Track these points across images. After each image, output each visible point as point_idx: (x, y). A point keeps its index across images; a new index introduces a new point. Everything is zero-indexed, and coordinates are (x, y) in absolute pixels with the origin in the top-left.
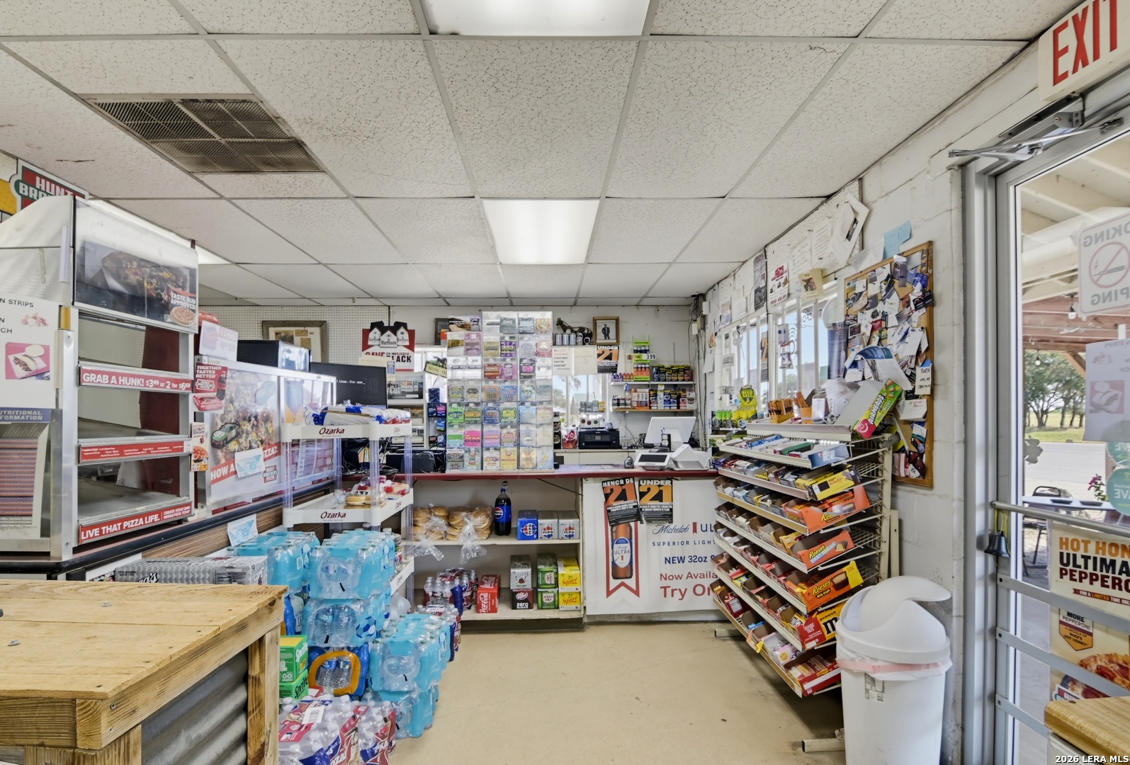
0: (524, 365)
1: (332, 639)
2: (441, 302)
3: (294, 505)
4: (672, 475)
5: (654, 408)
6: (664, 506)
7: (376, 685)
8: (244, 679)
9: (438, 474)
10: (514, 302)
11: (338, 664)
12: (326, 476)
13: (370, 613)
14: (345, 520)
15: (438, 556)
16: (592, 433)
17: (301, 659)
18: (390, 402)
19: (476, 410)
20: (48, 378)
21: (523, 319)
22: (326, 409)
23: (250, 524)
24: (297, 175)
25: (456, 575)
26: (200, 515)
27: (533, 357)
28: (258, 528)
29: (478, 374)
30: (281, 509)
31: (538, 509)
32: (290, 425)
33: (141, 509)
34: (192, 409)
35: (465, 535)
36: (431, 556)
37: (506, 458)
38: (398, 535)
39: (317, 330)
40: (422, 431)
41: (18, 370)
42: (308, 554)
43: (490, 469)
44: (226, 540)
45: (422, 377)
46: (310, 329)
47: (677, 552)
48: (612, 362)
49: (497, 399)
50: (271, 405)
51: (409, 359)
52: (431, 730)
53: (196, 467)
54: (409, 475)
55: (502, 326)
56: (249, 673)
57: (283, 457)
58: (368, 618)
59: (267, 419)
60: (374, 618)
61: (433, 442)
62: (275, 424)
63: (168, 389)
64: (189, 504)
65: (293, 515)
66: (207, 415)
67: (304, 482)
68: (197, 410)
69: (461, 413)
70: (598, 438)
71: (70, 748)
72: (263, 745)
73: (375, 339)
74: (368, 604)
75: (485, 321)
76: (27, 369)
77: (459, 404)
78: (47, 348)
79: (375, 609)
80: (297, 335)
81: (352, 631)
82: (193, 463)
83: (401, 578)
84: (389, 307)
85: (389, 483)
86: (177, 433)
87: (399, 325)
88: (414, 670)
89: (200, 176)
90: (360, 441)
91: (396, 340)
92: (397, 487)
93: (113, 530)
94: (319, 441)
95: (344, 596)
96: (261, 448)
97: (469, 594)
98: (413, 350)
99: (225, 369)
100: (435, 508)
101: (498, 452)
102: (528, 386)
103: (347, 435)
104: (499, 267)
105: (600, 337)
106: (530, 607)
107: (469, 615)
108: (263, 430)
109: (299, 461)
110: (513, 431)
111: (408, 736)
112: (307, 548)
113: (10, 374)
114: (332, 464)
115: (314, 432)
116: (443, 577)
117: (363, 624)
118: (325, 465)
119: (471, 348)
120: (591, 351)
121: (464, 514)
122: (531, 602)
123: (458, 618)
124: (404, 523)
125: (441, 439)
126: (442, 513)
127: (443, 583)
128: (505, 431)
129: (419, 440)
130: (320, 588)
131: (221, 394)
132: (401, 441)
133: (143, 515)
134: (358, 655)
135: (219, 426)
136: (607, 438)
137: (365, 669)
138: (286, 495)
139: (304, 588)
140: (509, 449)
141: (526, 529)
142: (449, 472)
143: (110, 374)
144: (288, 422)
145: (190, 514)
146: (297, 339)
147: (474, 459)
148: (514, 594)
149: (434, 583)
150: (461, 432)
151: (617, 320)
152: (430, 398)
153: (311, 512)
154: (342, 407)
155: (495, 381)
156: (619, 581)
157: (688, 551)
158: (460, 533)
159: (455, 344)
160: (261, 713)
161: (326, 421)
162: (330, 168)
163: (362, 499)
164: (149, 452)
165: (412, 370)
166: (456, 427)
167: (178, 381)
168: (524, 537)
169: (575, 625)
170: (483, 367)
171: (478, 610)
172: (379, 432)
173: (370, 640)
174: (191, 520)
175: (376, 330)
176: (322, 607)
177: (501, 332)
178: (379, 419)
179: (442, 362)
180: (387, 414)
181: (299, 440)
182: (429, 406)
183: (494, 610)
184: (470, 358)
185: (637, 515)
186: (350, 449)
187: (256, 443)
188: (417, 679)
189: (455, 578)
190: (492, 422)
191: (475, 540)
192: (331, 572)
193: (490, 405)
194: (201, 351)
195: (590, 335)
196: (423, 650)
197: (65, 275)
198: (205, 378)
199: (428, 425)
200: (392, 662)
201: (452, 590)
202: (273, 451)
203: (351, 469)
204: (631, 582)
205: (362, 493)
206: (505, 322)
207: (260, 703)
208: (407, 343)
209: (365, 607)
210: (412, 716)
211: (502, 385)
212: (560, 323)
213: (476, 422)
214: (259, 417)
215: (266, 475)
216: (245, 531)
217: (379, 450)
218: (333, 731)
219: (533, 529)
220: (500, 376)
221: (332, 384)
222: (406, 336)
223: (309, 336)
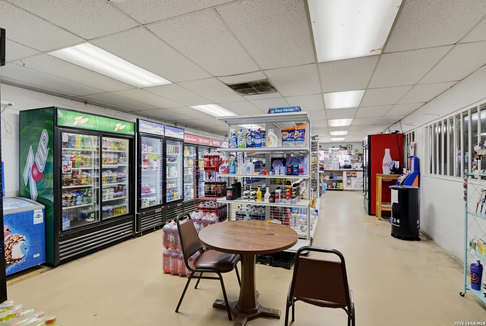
4: (356, 171)
5: (359, 161)
6: (355, 175)
16: (346, 166)
43: (330, 170)
47: (357, 182)
48: (350, 153)
49: (331, 160)
70: (347, 167)
101: (331, 167)
105: (348, 148)
106: (336, 188)
110: (333, 165)
120: (346, 151)
121: (326, 175)
136: (349, 167)
141: (335, 178)
147: (328, 168)
148: (333, 186)
150: (326, 165)
151: (352, 145)
155: (331, 158)
156: (348, 185)
157: (359, 182)
169: (342, 190)
183: (331, 188)
185: (351, 176)
190: (330, 163)
191: (327, 179)
195: (346, 148)
204: (350, 185)
212: (340, 146)
213: (328, 163)
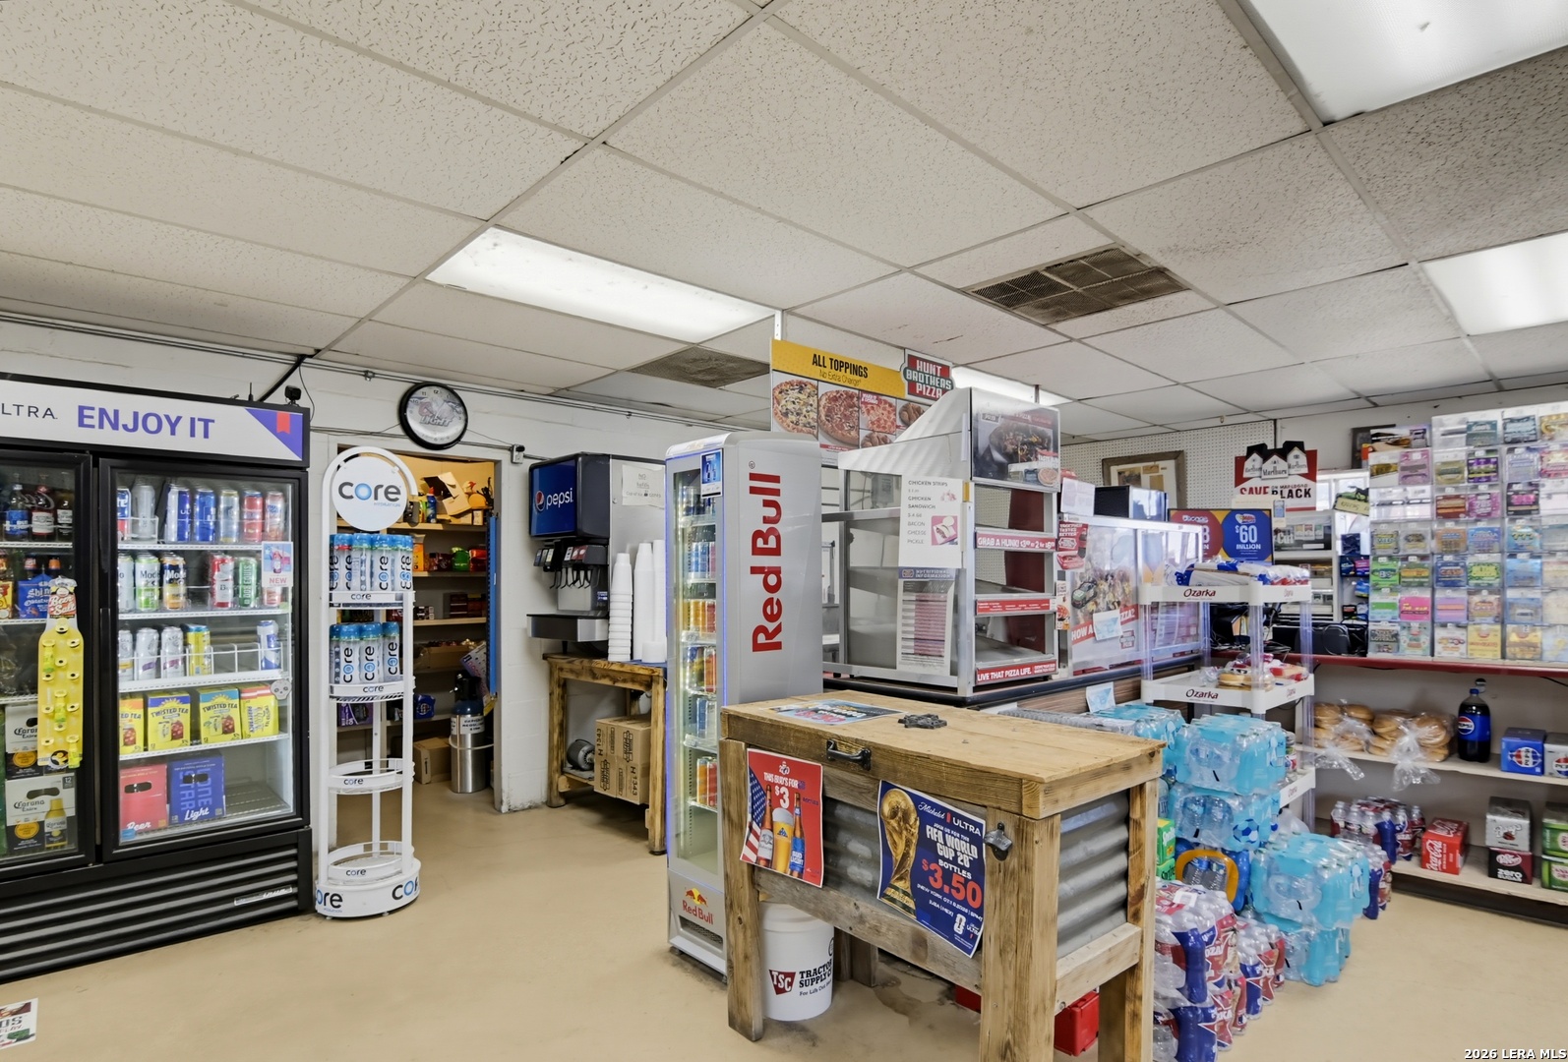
0: (1516, 493)
1: (1203, 833)
2: (1363, 403)
3: (1154, 678)
7: (1258, 903)
8: (1126, 820)
9: (1356, 657)
10: (1505, 384)
11: (1209, 866)
12: (1190, 649)
13: (1252, 815)
14: (1217, 702)
15: (1357, 774)
17: (1169, 843)
18: (1278, 555)
19: (1422, 566)
20: (957, 543)
21: (1512, 420)
22: (1192, 566)
23: (1107, 692)
24: (1156, 300)
25: (1386, 807)
26: (1062, 675)
27: (1534, 480)
28: (1116, 699)
29: (1426, 511)
30: (1140, 682)
31: (1549, 730)
32: (1149, 585)
33: (1017, 661)
34: (1056, 568)
35: (1401, 751)
36: (1344, 771)
37: (1477, 639)
38: (1290, 734)
39: (1170, 464)
40: (1330, 597)
41: (939, 537)
42: (1173, 733)
43: (1446, 655)
44: (1084, 705)
45: (1331, 518)
46: (1161, 464)
49: (1462, 548)
50: (1126, 563)
51: (1307, 493)
52: (1335, 985)
53: (1060, 625)
54: (1308, 655)
55: (1471, 435)
56: (1131, 815)
57: (1142, 620)
58: (1249, 821)
59: (1124, 578)
60: (1257, 822)
61: (1348, 614)
62: (1132, 584)
63: (1037, 549)
64: (1054, 662)
65: (1154, 689)
66: (1068, 573)
67: (1166, 655)
68: (1060, 569)
69: (1394, 571)
71: (1017, 814)
72: (1143, 886)
73: (1253, 469)
74: (1250, 804)
75: (1437, 431)
76: (944, 537)
77: (1390, 558)
78: (955, 518)
79: (1258, 812)
80: (1144, 473)
81: (1227, 831)
82: (1057, 621)
83: (1294, 790)
84: (1275, 421)
85: (1277, 663)
86: (1042, 591)
87: (1290, 446)
88: (1311, 898)
89: (1053, 326)
90: (1235, 607)
91: (1286, 468)
92: (1290, 670)
93: (998, 676)
94: (1182, 604)
95: (1218, 786)
96: (1118, 611)
97: (1408, 837)
98: (1314, 480)
99: (1086, 526)
100: (1351, 706)
101: (1463, 631)
102: (1524, 527)
103: (1219, 599)
104: (1467, 342)
106: (1526, 880)
107: (1405, 867)
108: (1119, 590)
109: (1158, 627)
110: (1493, 598)
111: (1302, 980)
112: (1171, 727)
113: (934, 542)
114: (1197, 634)
115: (1178, 594)
116: (1362, 805)
117: (1243, 825)
118: (1188, 636)
119: (1411, 474)
121: (1399, 719)
122: (1528, 873)
123: (1387, 866)
124: (1301, 718)
125: (1362, 609)
126: (1363, 715)
127: (1363, 814)
128: (1476, 599)
129: (1326, 610)
130: (1189, 773)
131: (1082, 551)
132: (1295, 610)
133: (1020, 667)
134: (1236, 861)
135: (1078, 585)
137: (1244, 880)
138: (1144, 665)
139: (1169, 771)
140: (1484, 627)
141: (1519, 756)
142: (1372, 655)
143: (996, 537)
144: (1146, 581)
145: (1055, 672)
146: (1145, 478)
147: (1417, 640)
148: (1492, 854)
149: (1347, 811)
150: (1396, 598)
152: (1345, 548)
153: (1176, 688)
154: (1211, 564)
155: (1457, 523)
158: (1391, 746)
159: (1381, 470)
160: (1142, 855)
161: (1192, 581)
162: (1196, 284)
163: (1240, 679)
164: (1023, 609)
165: (1314, 509)
166: (1386, 590)
167: (1045, 541)
168: (1514, 768)
170: (1435, 501)
171: (1424, 861)
172: (1262, 596)
173: (1252, 848)
174: (1055, 678)
175: (1255, 456)
176: (1191, 795)
177: (1468, 444)
178: (1263, 578)
179: (1362, 494)
180: (1274, 572)
181: (1158, 603)
182: (1342, 559)
183: (1452, 869)
184: (1409, 488)
186: (1222, 617)
187: (1113, 604)
188: (1315, 911)
189: (1382, 809)
190: (1452, 584)
191: (1420, 760)
192: (1203, 756)
193: (1448, 558)
194: (1062, 511)
196: (1326, 877)
197: (965, 455)
198: (1068, 537)
199: (1341, 589)
200: (1281, 880)
201: (1378, 826)
202: (1130, 614)
203: (1223, 643)
205: (1239, 671)
206: (1475, 429)
207: (1140, 846)
208: (1305, 470)
209: (1245, 805)
210: (1308, 957)
211: (1471, 528)
213: (1421, 585)
214: (1115, 576)
215: (1123, 640)
216: (1103, 700)
217: (1263, 621)
218: (1208, 919)
219: (1535, 757)
220: (1467, 513)
221: (1197, 535)
222: (1303, 460)
223: (1161, 472)
